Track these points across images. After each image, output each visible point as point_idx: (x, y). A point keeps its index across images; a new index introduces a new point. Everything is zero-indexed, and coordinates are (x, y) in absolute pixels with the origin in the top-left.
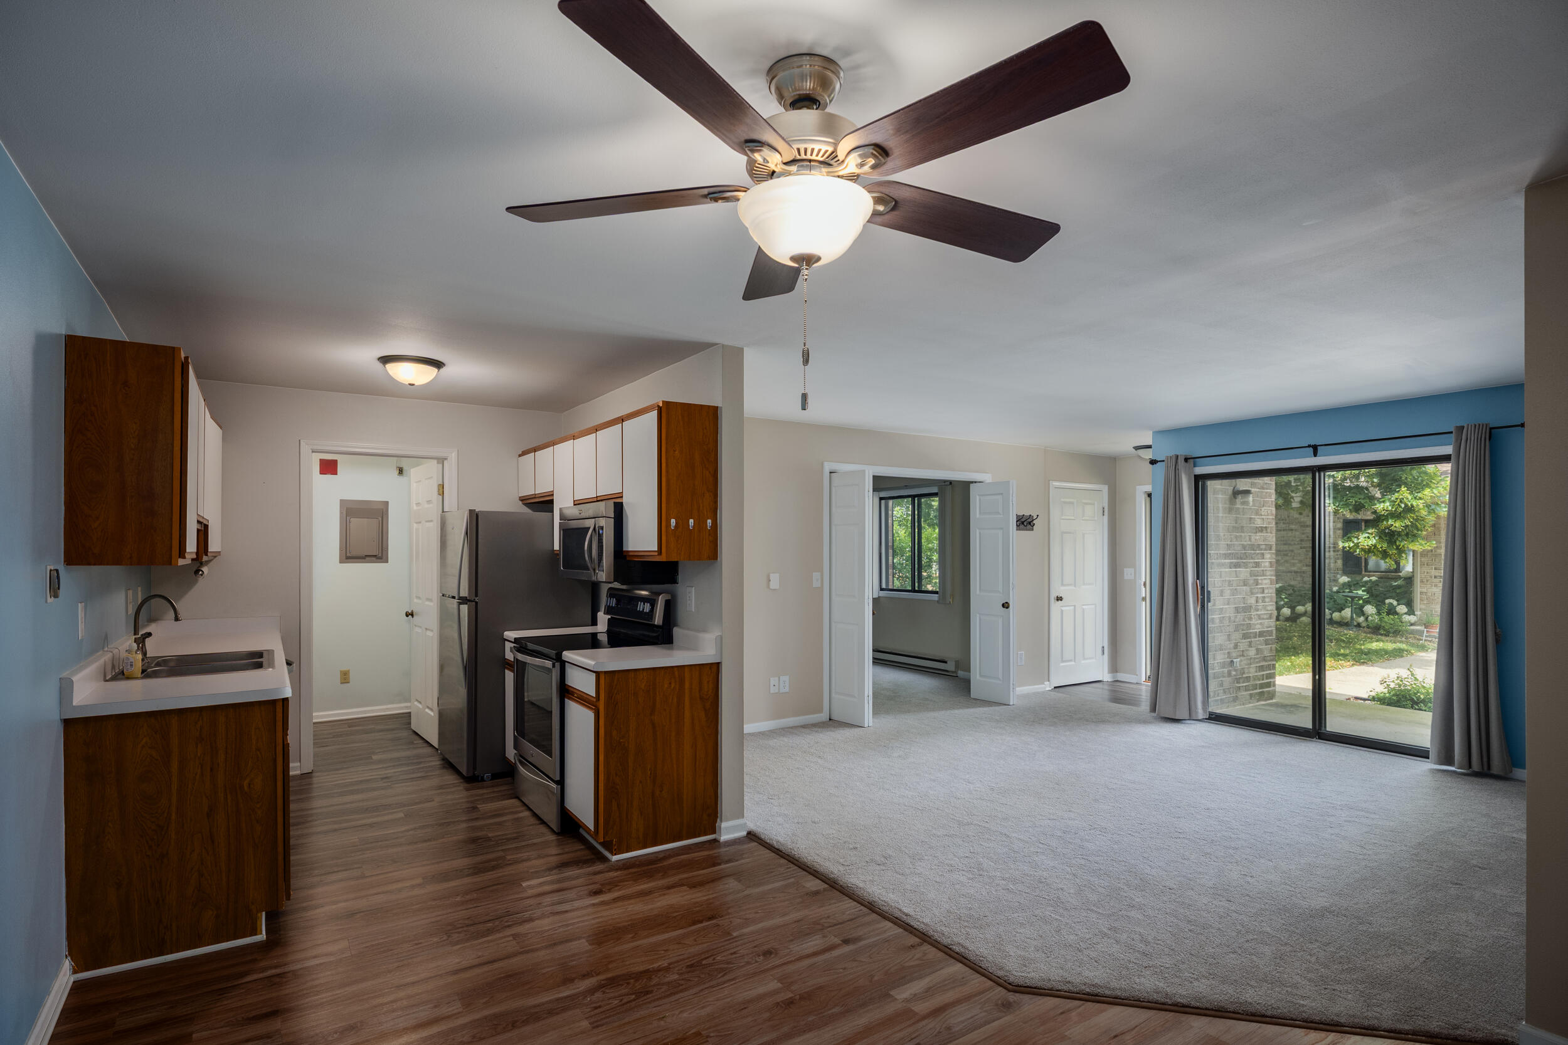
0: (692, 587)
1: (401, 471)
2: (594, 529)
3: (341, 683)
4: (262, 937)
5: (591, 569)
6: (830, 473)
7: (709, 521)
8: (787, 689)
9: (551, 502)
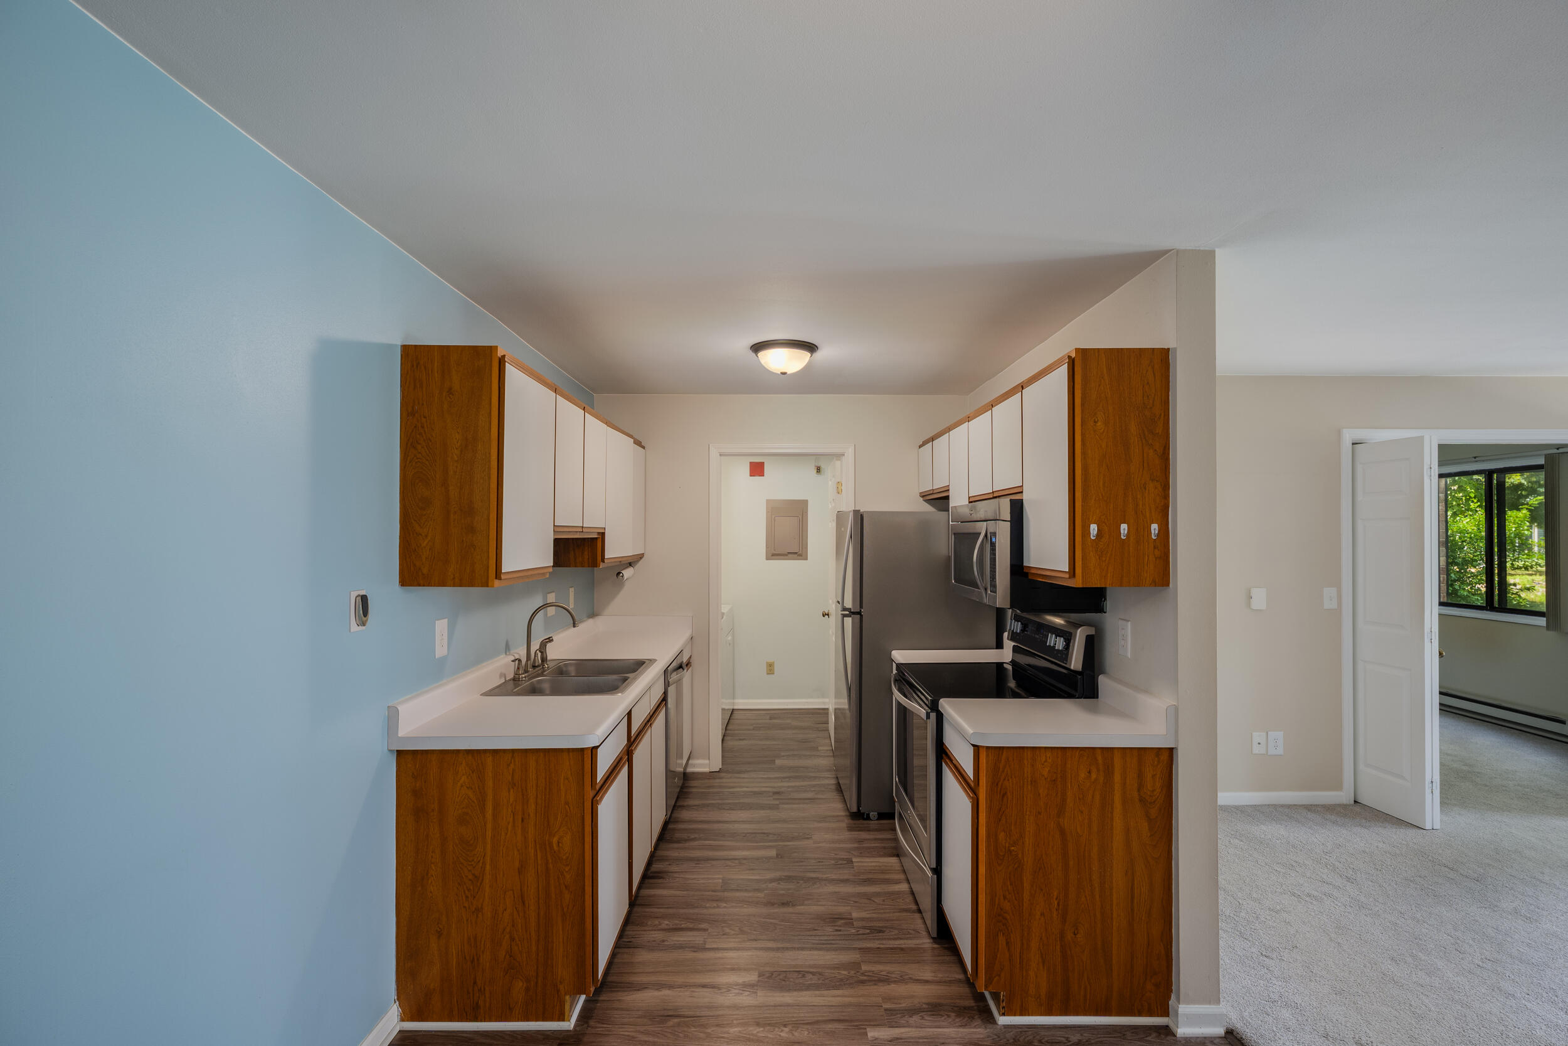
0: (1128, 621)
1: (819, 470)
2: (986, 535)
3: (768, 674)
4: (570, 1024)
5: (981, 587)
6: (1353, 444)
7: (1155, 527)
8: (1280, 751)
9: (947, 498)
